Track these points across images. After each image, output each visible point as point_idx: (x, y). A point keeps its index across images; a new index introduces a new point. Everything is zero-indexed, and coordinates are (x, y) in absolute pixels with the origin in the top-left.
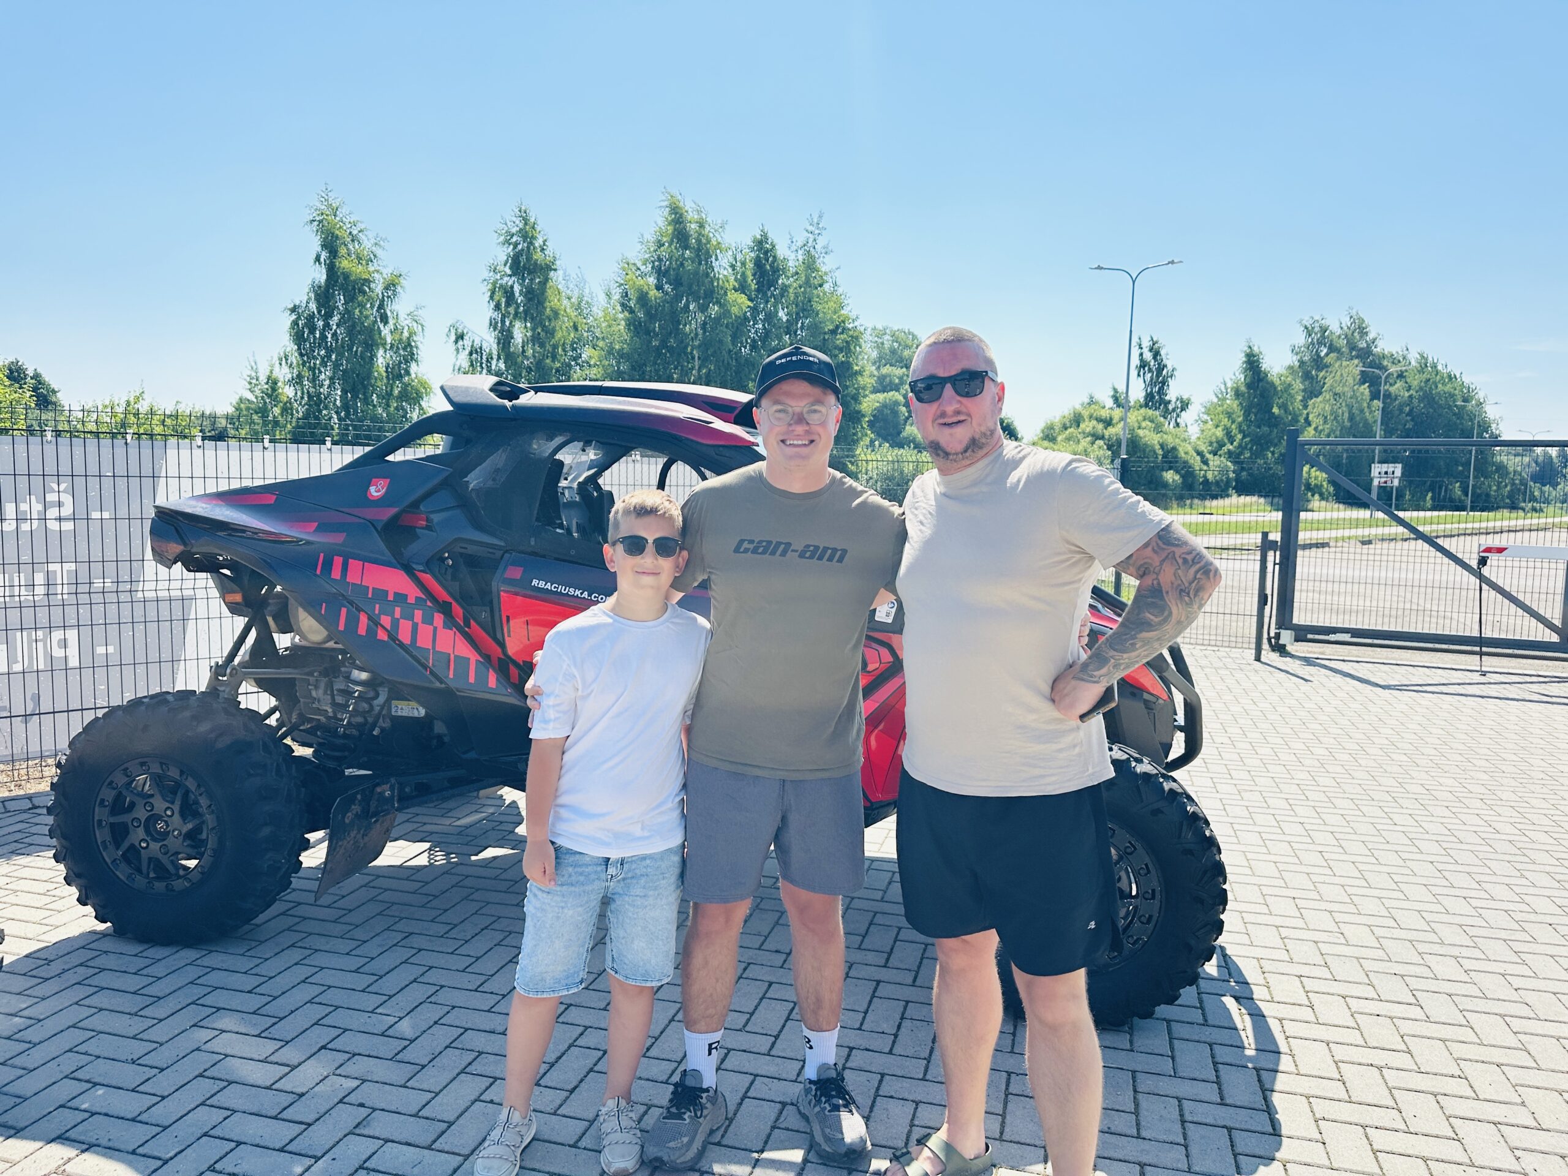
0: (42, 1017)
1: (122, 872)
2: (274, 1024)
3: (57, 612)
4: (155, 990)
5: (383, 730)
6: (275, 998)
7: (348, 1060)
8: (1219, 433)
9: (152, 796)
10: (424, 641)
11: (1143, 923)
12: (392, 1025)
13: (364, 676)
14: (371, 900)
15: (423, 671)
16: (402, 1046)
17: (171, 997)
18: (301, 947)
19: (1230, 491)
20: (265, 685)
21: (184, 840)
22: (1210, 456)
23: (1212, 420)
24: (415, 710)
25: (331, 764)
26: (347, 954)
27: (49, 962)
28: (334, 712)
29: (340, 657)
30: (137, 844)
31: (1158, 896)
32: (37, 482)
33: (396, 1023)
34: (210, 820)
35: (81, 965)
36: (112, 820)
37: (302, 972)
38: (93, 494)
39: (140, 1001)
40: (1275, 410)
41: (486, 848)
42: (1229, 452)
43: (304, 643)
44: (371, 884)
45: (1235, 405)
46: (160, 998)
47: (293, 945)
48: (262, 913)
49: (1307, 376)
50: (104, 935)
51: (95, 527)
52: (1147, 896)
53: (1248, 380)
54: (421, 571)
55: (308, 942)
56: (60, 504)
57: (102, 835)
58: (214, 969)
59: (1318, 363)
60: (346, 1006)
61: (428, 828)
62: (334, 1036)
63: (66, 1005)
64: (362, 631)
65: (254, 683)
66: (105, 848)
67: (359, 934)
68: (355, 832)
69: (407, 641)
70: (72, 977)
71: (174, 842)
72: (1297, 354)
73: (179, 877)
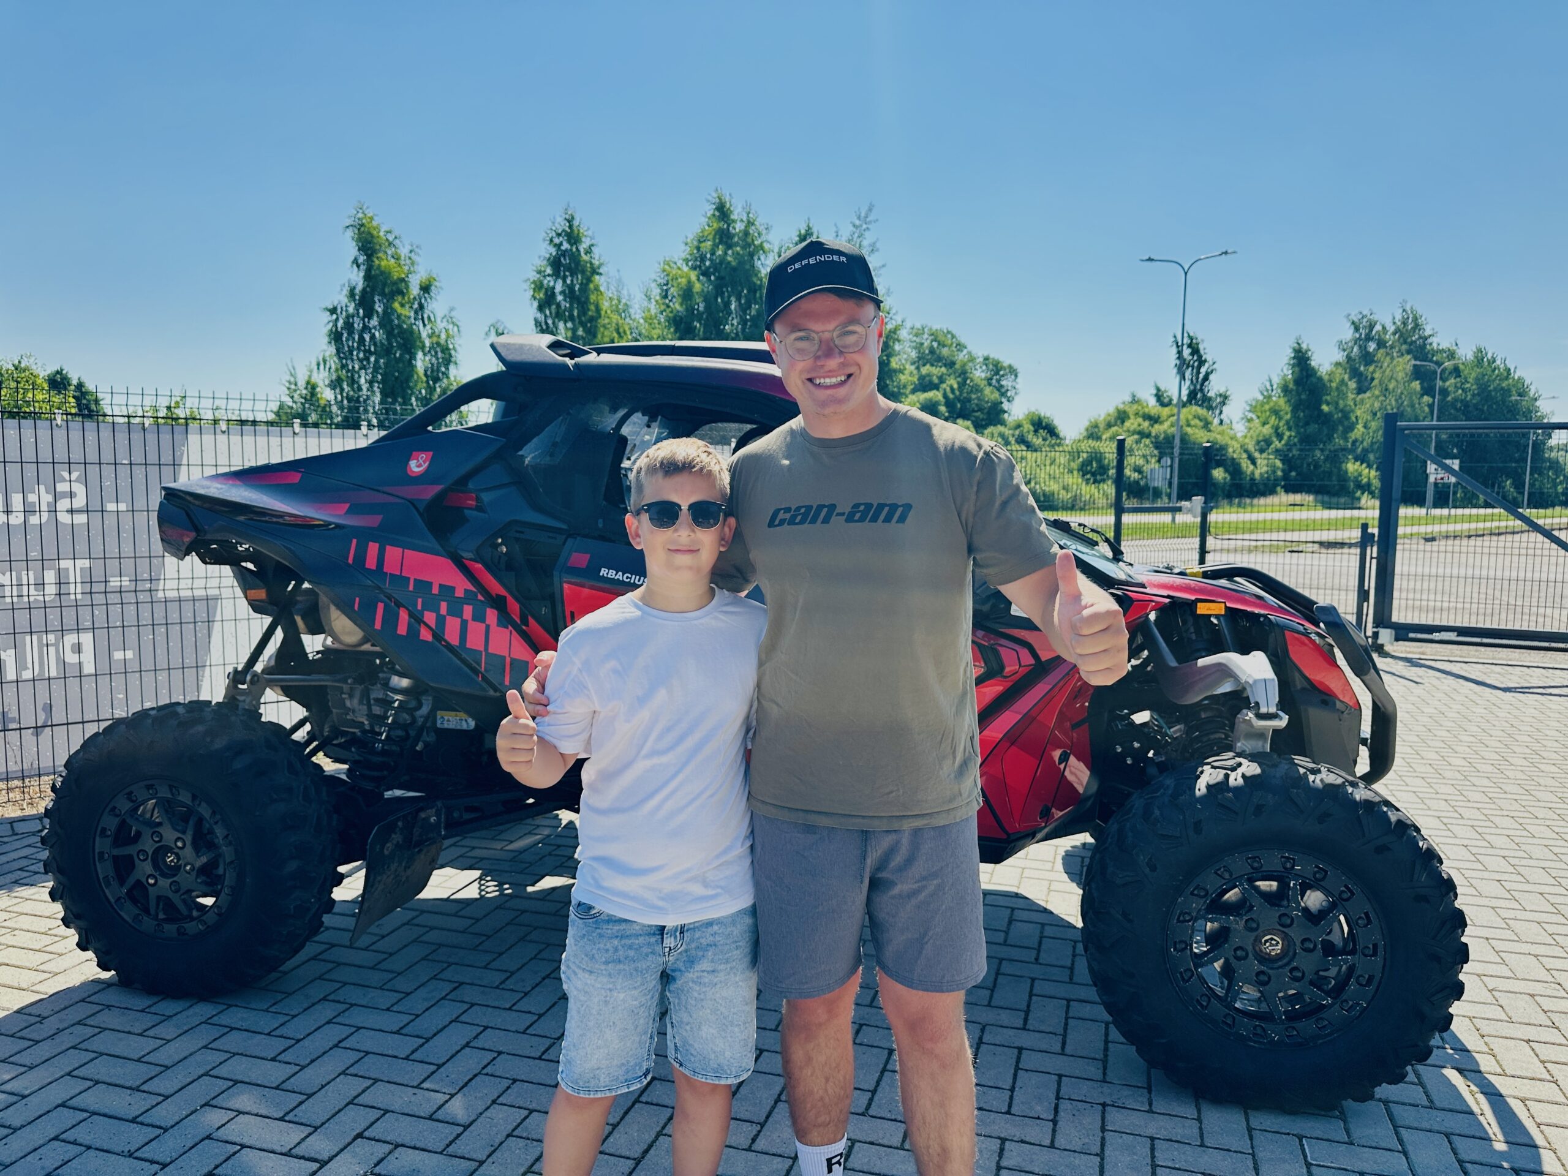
0: (27, 1092)
1: (128, 912)
2: (301, 1103)
3: (69, 615)
4: (162, 1057)
5: (427, 745)
6: (303, 1068)
7: (390, 1153)
8: (1267, 430)
9: (160, 824)
10: (474, 641)
11: (1361, 985)
12: (443, 1105)
13: (405, 683)
14: (415, 941)
15: (474, 676)
16: (454, 1135)
17: (180, 1066)
18: (334, 1001)
19: (1279, 489)
20: (292, 693)
21: (197, 876)
22: (1257, 455)
23: (1258, 417)
24: (464, 723)
25: (368, 786)
26: (388, 1009)
27: (42, 1019)
28: (372, 726)
29: (378, 661)
30: (144, 880)
31: (1381, 951)
32: (46, 470)
33: (447, 1102)
34: (228, 852)
35: (79, 1023)
36: (116, 852)
37: (335, 1033)
38: (108, 483)
39: (145, 1071)
40: (1325, 408)
41: (543, 877)
42: (1277, 451)
43: (337, 646)
44: (415, 921)
45: (1282, 402)
46: (167, 1068)
47: (324, 999)
48: (289, 959)
49: (1355, 373)
50: (106, 984)
51: (110, 521)
52: (1367, 951)
53: (1296, 376)
54: (471, 560)
55: (341, 995)
56: (71, 495)
57: (104, 869)
58: (232, 1029)
59: (1368, 358)
60: (386, 1079)
61: (477, 853)
62: (372, 1120)
63: (57, 1076)
64: (402, 630)
65: (280, 692)
66: (108, 884)
67: (401, 984)
68: (396, 864)
69: (454, 641)
70: (66, 1040)
71: (186, 879)
72: (1344, 350)
73: (192, 919)
